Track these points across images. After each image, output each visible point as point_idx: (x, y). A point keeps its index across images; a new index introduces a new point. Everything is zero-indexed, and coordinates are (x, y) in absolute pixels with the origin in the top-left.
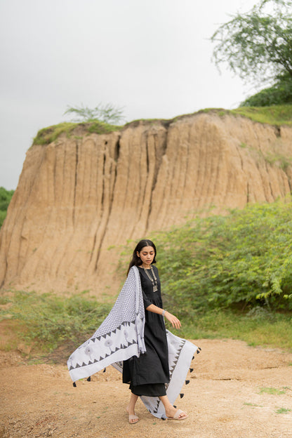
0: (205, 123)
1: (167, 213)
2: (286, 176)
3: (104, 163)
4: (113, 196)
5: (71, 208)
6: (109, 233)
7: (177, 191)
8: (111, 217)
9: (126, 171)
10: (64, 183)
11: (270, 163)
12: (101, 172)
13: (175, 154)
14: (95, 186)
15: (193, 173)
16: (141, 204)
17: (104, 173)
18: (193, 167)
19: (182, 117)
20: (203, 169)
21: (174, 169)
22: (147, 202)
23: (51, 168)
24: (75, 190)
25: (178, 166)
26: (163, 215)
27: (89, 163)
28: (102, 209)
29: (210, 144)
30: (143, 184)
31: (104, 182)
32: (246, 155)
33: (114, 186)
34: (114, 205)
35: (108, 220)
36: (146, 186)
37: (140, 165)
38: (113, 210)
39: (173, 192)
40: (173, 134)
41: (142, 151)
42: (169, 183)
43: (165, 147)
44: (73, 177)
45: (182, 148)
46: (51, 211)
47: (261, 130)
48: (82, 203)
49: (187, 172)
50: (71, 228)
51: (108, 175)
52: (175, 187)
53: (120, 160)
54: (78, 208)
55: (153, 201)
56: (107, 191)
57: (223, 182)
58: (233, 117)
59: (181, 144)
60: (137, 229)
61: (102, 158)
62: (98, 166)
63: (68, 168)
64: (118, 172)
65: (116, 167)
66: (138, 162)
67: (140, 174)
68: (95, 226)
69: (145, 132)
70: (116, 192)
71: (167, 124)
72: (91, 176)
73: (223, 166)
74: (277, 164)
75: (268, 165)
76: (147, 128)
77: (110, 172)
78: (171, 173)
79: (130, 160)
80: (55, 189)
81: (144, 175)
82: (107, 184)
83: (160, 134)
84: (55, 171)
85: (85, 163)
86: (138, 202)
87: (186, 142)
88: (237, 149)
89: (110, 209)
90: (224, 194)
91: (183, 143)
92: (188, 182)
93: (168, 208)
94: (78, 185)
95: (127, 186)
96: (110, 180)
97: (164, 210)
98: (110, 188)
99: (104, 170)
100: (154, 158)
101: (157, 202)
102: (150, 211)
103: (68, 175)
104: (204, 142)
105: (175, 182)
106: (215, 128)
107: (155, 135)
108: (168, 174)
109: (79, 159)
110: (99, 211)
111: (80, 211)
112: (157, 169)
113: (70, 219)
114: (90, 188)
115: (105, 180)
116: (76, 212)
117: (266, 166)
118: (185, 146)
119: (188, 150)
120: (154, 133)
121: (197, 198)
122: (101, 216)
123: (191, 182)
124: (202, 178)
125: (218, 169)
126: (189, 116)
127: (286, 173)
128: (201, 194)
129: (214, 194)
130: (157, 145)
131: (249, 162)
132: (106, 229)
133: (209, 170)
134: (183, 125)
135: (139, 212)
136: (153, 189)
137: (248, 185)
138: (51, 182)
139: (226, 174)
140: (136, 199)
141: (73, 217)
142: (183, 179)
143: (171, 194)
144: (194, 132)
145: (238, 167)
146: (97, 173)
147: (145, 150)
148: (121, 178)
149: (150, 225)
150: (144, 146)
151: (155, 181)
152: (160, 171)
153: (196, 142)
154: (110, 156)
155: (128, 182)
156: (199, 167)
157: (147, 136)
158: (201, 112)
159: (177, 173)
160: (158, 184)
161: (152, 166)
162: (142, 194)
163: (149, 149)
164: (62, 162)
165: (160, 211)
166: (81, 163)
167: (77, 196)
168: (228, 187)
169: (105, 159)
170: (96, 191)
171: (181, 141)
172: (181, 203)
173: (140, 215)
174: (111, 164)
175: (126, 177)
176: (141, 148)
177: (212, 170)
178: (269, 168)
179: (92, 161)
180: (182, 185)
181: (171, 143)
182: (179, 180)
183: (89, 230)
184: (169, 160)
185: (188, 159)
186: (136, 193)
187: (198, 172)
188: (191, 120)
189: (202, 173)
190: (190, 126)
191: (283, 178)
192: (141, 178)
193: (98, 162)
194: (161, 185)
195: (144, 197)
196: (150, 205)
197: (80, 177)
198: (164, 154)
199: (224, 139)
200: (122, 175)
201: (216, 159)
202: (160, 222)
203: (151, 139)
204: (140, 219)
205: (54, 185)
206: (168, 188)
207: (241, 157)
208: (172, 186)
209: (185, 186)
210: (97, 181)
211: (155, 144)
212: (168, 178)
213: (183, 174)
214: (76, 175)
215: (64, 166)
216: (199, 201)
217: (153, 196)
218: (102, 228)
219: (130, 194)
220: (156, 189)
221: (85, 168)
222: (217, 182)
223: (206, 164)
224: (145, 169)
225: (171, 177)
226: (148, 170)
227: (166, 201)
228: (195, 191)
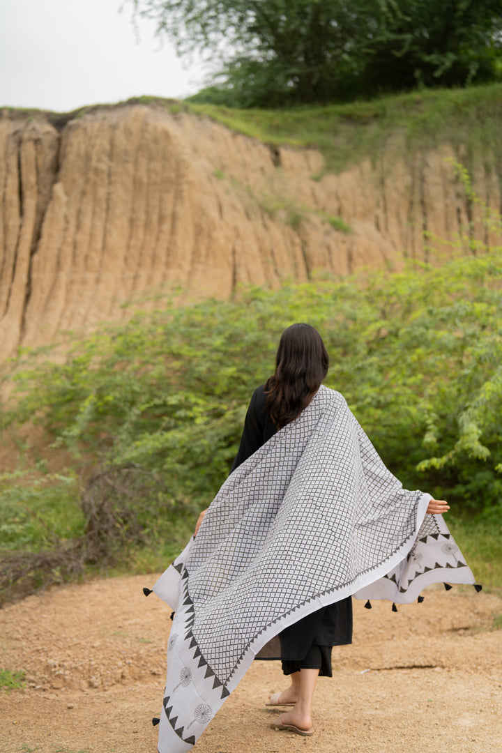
0: (147, 124)
1: (67, 301)
2: (297, 240)
7: (86, 258)
11: (268, 213)
13: (80, 181)
15: (121, 222)
16: (8, 280)
18: (121, 211)
19: (94, 109)
20: (141, 215)
21: (79, 212)
22: (22, 276)
25: (88, 208)
26: (59, 304)
29: (157, 165)
30: (12, 241)
32: (227, 192)
36: (18, 245)
37: (5, 200)
39: (80, 260)
40: (76, 143)
41: (8, 171)
42: (69, 240)
43: (56, 168)
45: (97, 171)
47: (248, 149)
49: (107, 220)
52: (83, 249)
55: (34, 276)
57: (185, 242)
58: (195, 118)
59: (94, 163)
66: (1, 194)
67: (6, 219)
69: (15, 133)
71: (61, 122)
73: (184, 211)
74: (282, 215)
75: (266, 216)
76: (20, 125)
78: (73, 222)
81: (14, 221)
83: (47, 141)
87: (105, 159)
88: (209, 179)
90: (187, 267)
91: (99, 160)
92: (110, 241)
93: (69, 291)
97: (61, 294)
100: (35, 189)
101: (43, 279)
102: (28, 297)
104: (143, 162)
105: (83, 238)
106: (166, 135)
107: (37, 142)
108: (67, 222)
112: (39, 212)
117: (262, 218)
118: (103, 167)
119: (109, 176)
120: (35, 136)
121: (130, 274)
123: (117, 239)
124: (140, 233)
125: (174, 217)
126: (107, 108)
127: (299, 235)
128: (139, 265)
129: (168, 265)
130: (40, 162)
131: (234, 207)
133: (155, 218)
134: (97, 125)
135: (5, 297)
136: (33, 251)
137: (234, 252)
139: (191, 228)
142: (99, 234)
143: (74, 262)
144: (121, 139)
145: (214, 214)
147: (14, 170)
149: (31, 325)
150: (13, 161)
151: (38, 236)
152: (48, 215)
153: (126, 162)
156: (133, 211)
157: (20, 143)
158: (133, 102)
159: (87, 222)
160: (44, 241)
161: (31, 203)
162: (11, 261)
163: (24, 169)
165: (51, 295)
168: (196, 252)
171: (94, 158)
172: (98, 281)
173: (8, 304)
176: (7, 165)
177: (161, 219)
178: (268, 222)
180: (99, 245)
181: (71, 159)
182: (92, 235)
184: (67, 193)
185: (109, 194)
187: (132, 221)
188: (114, 117)
189: (141, 223)
190: (114, 127)
191: (293, 244)
192: (7, 228)
194: (50, 242)
195: (15, 266)
196: (29, 284)
198: (55, 181)
199: (185, 157)
201: (169, 197)
202: (53, 319)
203: (29, 150)
204: (6, 312)
206: (68, 250)
207: (217, 196)
208: (75, 245)
209: (104, 248)
211: (36, 159)
212: (65, 230)
213: (99, 224)
216: (136, 278)
217: (35, 266)
220: (42, 251)
222: (172, 243)
223: (148, 205)
224: (15, 210)
225: (72, 228)
226: (22, 212)
227: (64, 277)
228: (126, 260)
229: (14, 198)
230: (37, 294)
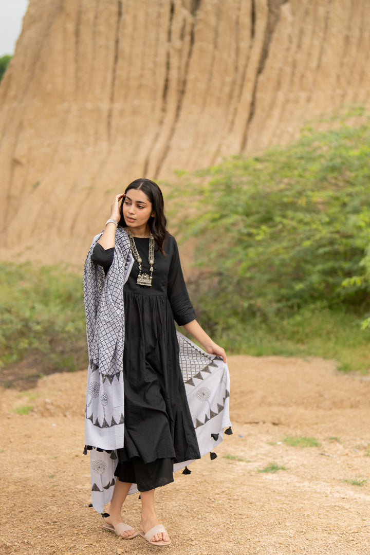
1: (281, 120)
3: (171, 19)
4: (184, 83)
5: (105, 106)
6: (172, 155)
7: (303, 76)
8: (179, 125)
9: (210, 35)
10: (94, 58)
12: (163, 36)
14: (151, 65)
15: (337, 40)
16: (235, 99)
17: (169, 39)
18: (337, 29)
20: (356, 33)
21: (302, 32)
22: (247, 97)
23: (71, 27)
24: (114, 71)
25: (309, 28)
26: (273, 123)
27: (141, 17)
28: (164, 110)
30: (242, 62)
31: (168, 55)
33: (187, 65)
34: (186, 102)
35: (173, 131)
36: (246, 66)
37: (237, 23)
38: (183, 113)
39: (296, 80)
42: (290, 60)
44: (112, 45)
46: (68, 112)
48: (126, 97)
49: (324, 39)
50: (104, 145)
51: (177, 43)
52: (300, 68)
53: (200, 14)
54: (117, 106)
55: (258, 95)
56: (174, 75)
60: (224, 149)
61: (167, 9)
62: (159, 25)
63: (102, 28)
64: (197, 37)
65: (193, 25)
66: (234, 17)
67: (238, 41)
68: (147, 141)
70: (191, 77)
72: (144, 44)
77: (182, 37)
78: (295, 41)
79: (219, 14)
80: (77, 70)
81: (244, 44)
82: (174, 62)
84: (77, 33)
85: (135, 18)
86: (230, 97)
89: (178, 108)
92: (325, 59)
93: (283, 109)
94: (120, 62)
95: (212, 65)
96: (180, 51)
97: (276, 113)
98: (179, 68)
99: (170, 33)
100: (266, 8)
101: (264, 98)
102: (251, 115)
103: (101, 41)
105: (301, 57)
108: (291, 42)
109: (124, 10)
110: (158, 114)
111: (122, 113)
112: (270, 31)
113: (102, 128)
114: (143, 69)
115: (172, 52)
116: (115, 113)
121: (339, 92)
122: (161, 122)
123: (331, 58)
124: (353, 50)
128: (349, 83)
132: (167, 148)
133: (367, 36)
135: (230, 117)
136: (260, 71)
138: (71, 55)
140: (227, 89)
141: (109, 124)
142: (316, 53)
143: (292, 82)
146: (157, 40)
148: (202, 50)
149: (250, 142)
151: (265, 55)
152: (275, 35)
154: (183, 5)
155: (214, 58)
156: (349, 28)
159: (306, 41)
160: (269, 62)
161: (261, 24)
162: (239, 82)
164: (91, 15)
165: (269, 116)
166: (127, 18)
167: (117, 83)
169: (172, 10)
170: (154, 74)
172: (309, 100)
173: (233, 123)
174: (185, 20)
175: (210, 47)
179: (147, 14)
180: (314, 64)
182: (309, 55)
183: (137, 149)
184: (293, 13)
185: (328, 12)
186: (228, 79)
187: (347, 38)
189: (354, 41)
192: (238, 50)
193: (159, 16)
194: (274, 62)
195: (242, 86)
196: (253, 104)
197: (125, 46)
198: (286, 1)
200: (203, 43)
202: (265, 138)
204: (231, 130)
205: (76, 61)
206: (288, 70)
208: (294, 65)
209: (319, 67)
210: (156, 55)
212: (288, 49)
213: (317, 43)
214: (117, 42)
215: (95, 25)
216: (343, 96)
217: (259, 86)
218: (160, 146)
219: (216, 81)
220: (266, 71)
221: (135, 29)
223: (362, 22)
224: (246, 32)
225: (294, 48)
226: (253, 33)
227: (281, 96)
228: (338, 77)
229: (247, 20)
230: (258, 112)
